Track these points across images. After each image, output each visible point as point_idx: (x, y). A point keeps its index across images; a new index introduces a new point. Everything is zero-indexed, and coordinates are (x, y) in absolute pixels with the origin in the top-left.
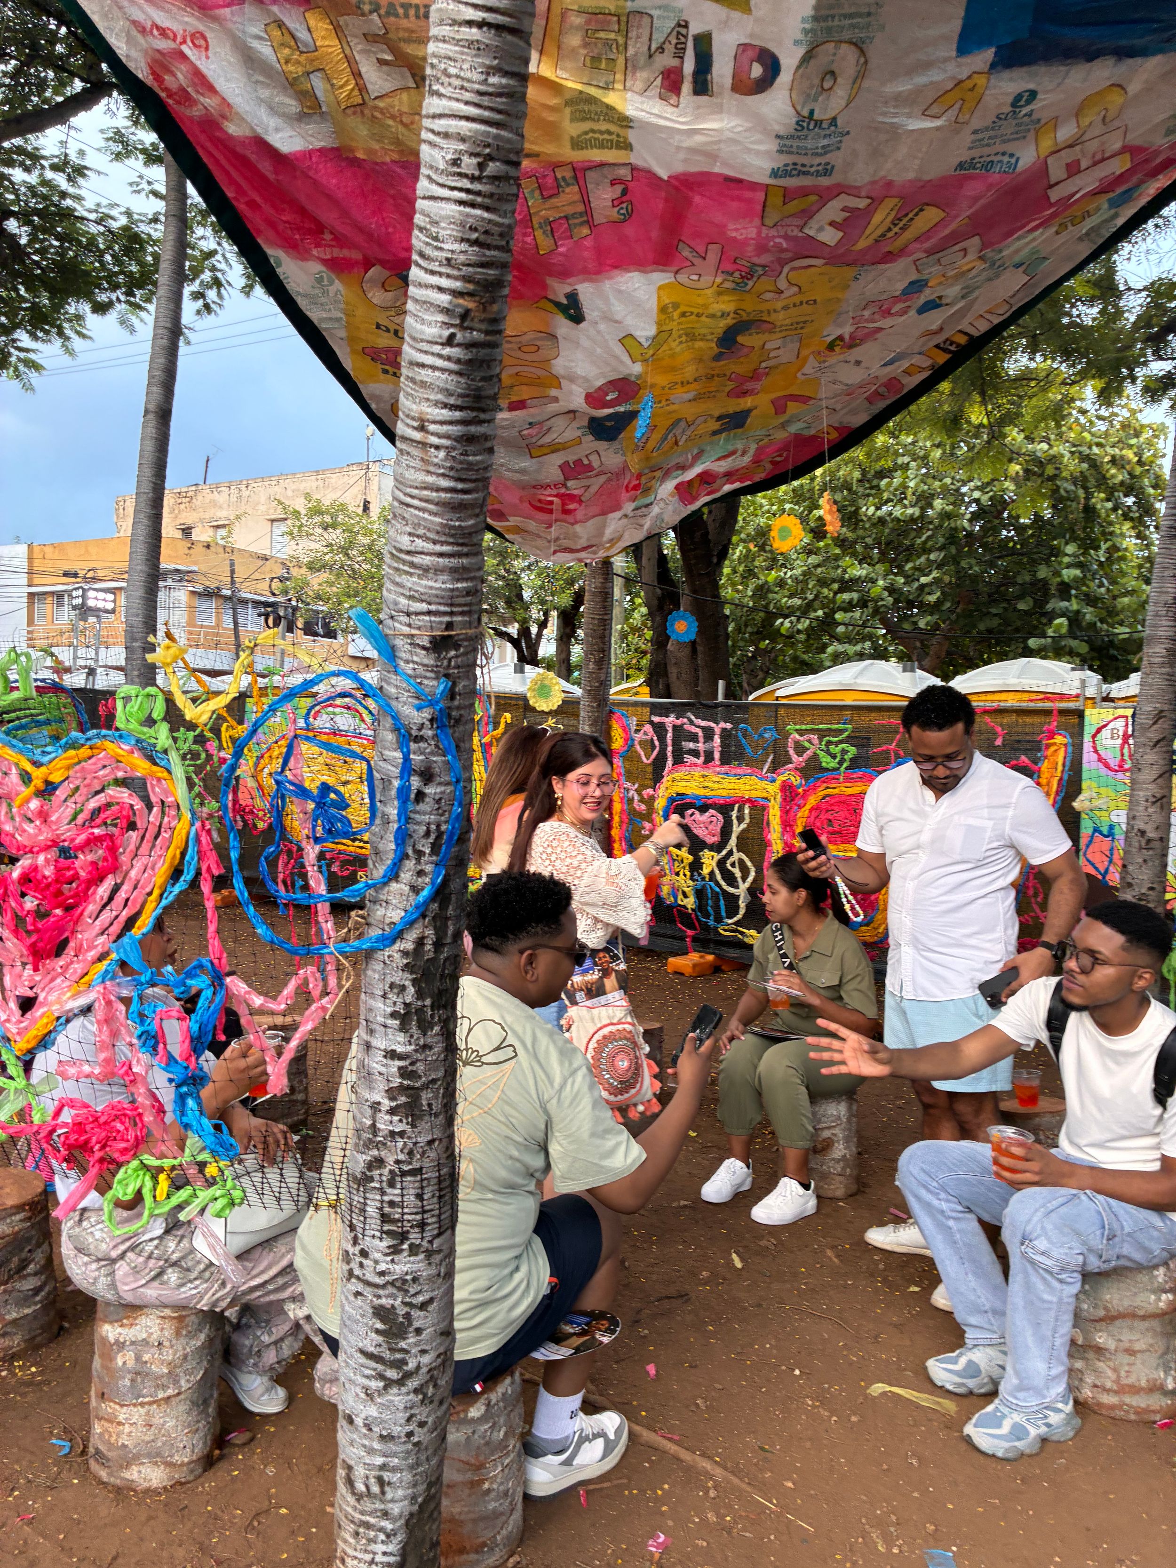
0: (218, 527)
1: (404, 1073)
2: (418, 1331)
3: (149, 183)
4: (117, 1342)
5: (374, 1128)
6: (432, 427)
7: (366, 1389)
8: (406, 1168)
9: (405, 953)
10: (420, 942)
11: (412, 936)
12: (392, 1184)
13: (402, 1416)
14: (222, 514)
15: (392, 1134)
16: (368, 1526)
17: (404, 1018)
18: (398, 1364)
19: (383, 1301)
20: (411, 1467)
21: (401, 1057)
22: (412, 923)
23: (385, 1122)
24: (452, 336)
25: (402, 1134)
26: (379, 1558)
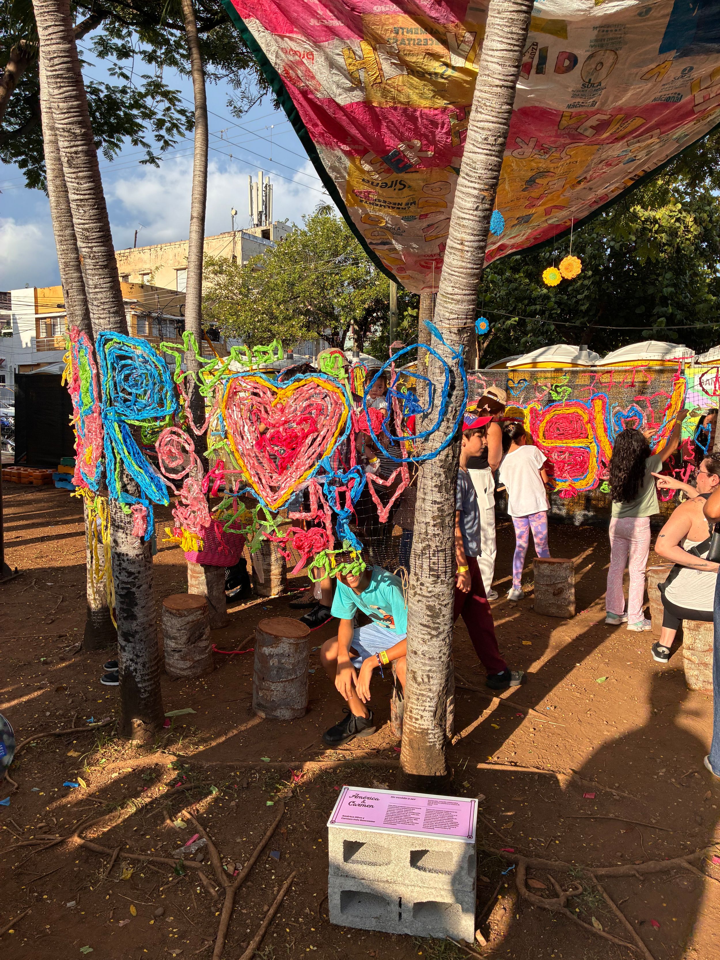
0: (144, 274)
1: (440, 510)
2: (444, 616)
3: (120, 68)
4: (270, 655)
5: (427, 533)
6: (466, 243)
7: (423, 639)
8: (439, 549)
9: (441, 461)
10: (447, 456)
11: (444, 453)
12: (434, 555)
13: (437, 650)
14: (147, 266)
15: (434, 535)
16: (423, 695)
17: (440, 488)
18: (436, 629)
19: (431, 603)
20: (440, 671)
21: (439, 503)
22: (443, 449)
23: (431, 530)
24: (478, 207)
25: (438, 535)
26: (427, 708)
